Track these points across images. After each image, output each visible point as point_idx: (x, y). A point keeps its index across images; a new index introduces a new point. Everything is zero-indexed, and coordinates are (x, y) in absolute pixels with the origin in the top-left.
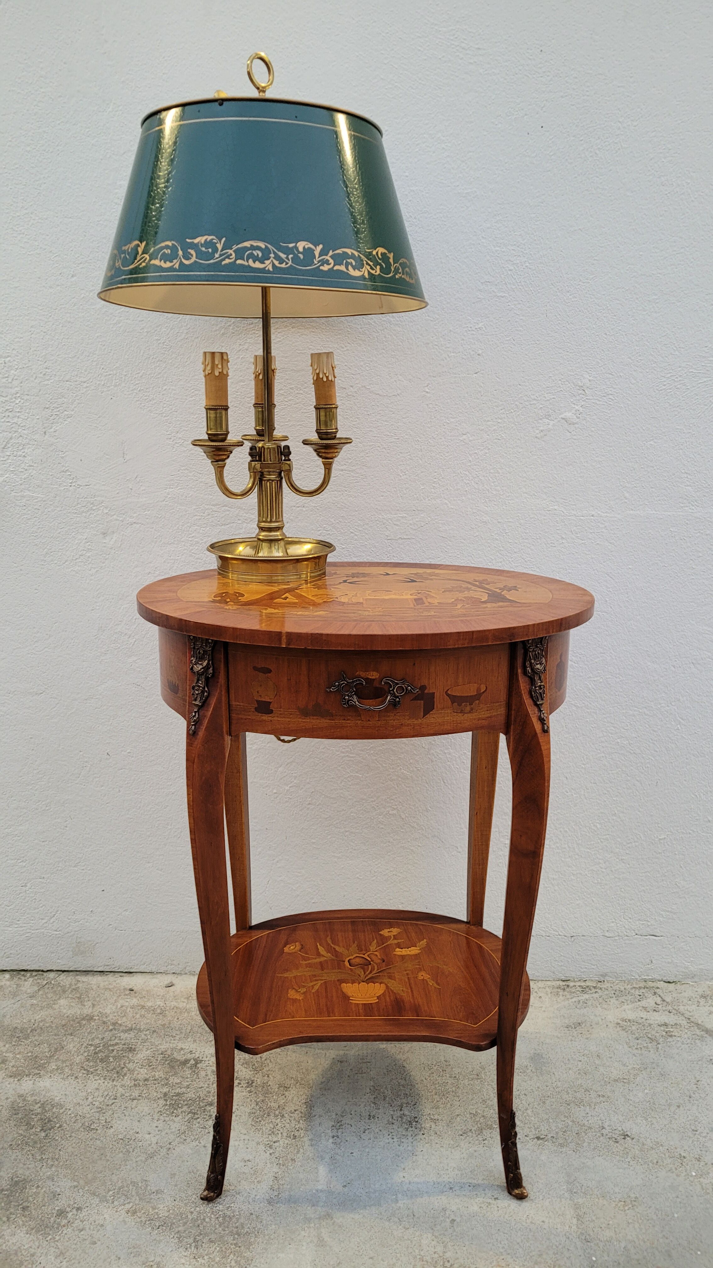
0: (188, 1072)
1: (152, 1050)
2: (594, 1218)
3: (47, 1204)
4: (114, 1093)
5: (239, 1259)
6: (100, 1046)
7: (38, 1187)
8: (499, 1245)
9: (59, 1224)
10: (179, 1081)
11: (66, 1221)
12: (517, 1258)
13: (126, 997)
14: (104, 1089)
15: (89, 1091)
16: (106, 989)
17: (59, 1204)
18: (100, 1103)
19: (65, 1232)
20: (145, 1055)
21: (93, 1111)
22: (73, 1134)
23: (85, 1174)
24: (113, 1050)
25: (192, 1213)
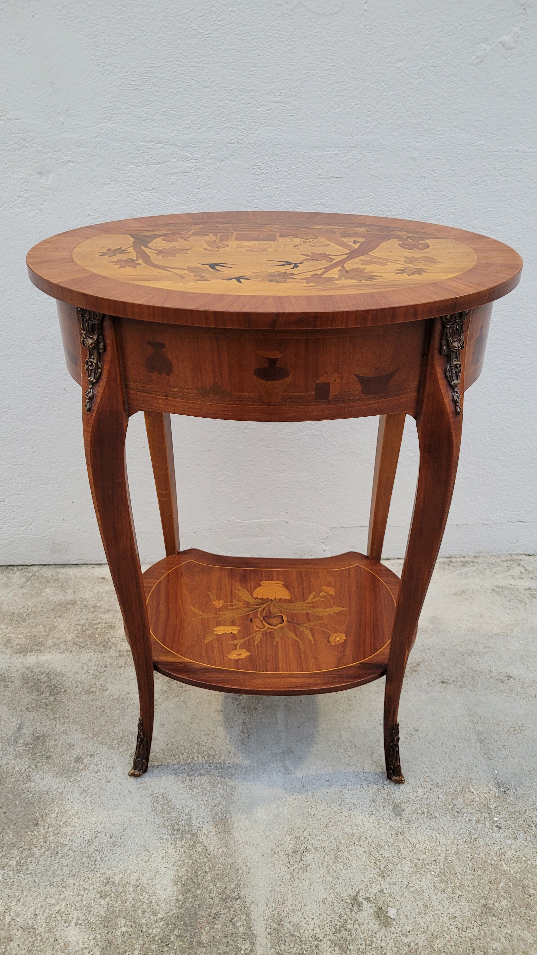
2: (493, 741)
3: (65, 753)
4: (104, 662)
5: (225, 787)
6: (85, 626)
7: (56, 740)
8: (424, 766)
9: (78, 768)
11: (83, 766)
12: (438, 774)
13: (100, 584)
14: (95, 659)
15: (83, 662)
16: (82, 578)
17: (76, 753)
18: (94, 671)
19: (84, 774)
21: (89, 677)
22: (77, 697)
23: (92, 728)
25: (182, 754)
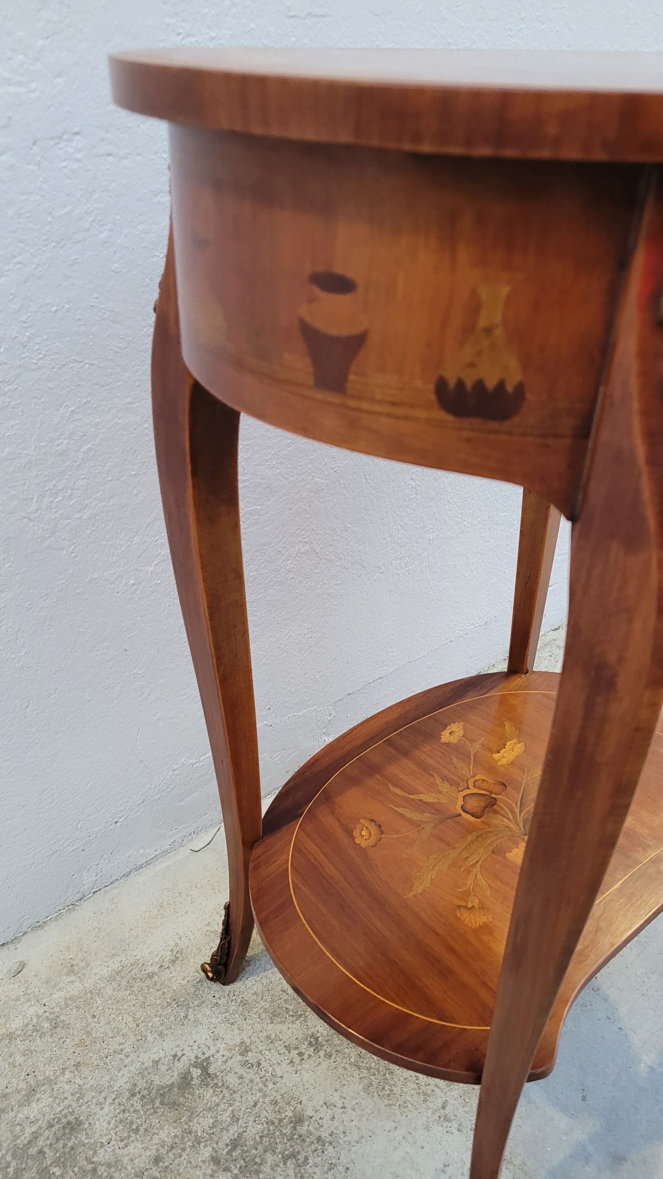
0: (208, 1094)
1: (109, 1100)
10: (211, 1121)
20: (107, 1118)
24: (41, 1152)
